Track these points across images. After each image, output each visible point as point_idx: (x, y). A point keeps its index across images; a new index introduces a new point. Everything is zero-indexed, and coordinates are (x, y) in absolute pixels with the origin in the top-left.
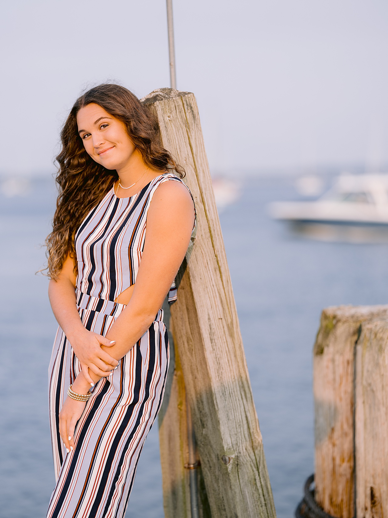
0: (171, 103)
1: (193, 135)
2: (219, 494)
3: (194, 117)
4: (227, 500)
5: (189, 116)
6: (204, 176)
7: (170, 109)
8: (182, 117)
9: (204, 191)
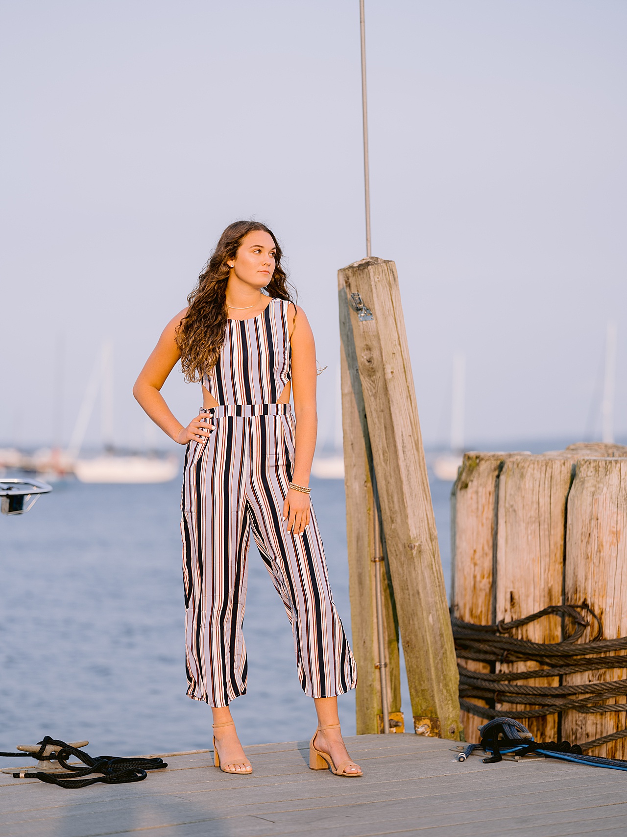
0: (379, 267)
1: (394, 293)
2: (403, 576)
3: (395, 279)
4: (411, 580)
5: (391, 278)
6: (401, 325)
7: (379, 272)
8: (386, 279)
9: (400, 336)
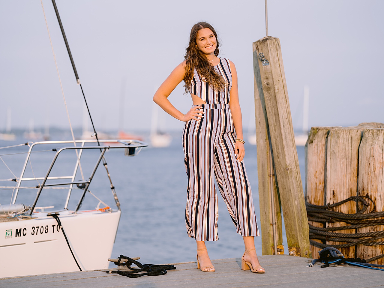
0: (272, 41)
1: (279, 52)
2: (283, 183)
3: (279, 46)
4: (287, 184)
5: (278, 46)
6: (282, 67)
7: (272, 43)
8: (275, 46)
9: (282, 72)
